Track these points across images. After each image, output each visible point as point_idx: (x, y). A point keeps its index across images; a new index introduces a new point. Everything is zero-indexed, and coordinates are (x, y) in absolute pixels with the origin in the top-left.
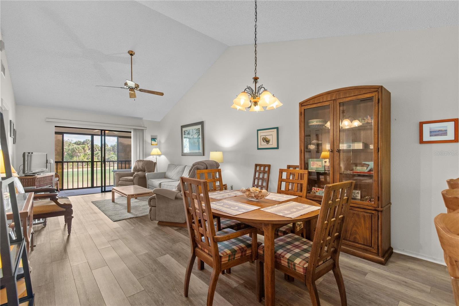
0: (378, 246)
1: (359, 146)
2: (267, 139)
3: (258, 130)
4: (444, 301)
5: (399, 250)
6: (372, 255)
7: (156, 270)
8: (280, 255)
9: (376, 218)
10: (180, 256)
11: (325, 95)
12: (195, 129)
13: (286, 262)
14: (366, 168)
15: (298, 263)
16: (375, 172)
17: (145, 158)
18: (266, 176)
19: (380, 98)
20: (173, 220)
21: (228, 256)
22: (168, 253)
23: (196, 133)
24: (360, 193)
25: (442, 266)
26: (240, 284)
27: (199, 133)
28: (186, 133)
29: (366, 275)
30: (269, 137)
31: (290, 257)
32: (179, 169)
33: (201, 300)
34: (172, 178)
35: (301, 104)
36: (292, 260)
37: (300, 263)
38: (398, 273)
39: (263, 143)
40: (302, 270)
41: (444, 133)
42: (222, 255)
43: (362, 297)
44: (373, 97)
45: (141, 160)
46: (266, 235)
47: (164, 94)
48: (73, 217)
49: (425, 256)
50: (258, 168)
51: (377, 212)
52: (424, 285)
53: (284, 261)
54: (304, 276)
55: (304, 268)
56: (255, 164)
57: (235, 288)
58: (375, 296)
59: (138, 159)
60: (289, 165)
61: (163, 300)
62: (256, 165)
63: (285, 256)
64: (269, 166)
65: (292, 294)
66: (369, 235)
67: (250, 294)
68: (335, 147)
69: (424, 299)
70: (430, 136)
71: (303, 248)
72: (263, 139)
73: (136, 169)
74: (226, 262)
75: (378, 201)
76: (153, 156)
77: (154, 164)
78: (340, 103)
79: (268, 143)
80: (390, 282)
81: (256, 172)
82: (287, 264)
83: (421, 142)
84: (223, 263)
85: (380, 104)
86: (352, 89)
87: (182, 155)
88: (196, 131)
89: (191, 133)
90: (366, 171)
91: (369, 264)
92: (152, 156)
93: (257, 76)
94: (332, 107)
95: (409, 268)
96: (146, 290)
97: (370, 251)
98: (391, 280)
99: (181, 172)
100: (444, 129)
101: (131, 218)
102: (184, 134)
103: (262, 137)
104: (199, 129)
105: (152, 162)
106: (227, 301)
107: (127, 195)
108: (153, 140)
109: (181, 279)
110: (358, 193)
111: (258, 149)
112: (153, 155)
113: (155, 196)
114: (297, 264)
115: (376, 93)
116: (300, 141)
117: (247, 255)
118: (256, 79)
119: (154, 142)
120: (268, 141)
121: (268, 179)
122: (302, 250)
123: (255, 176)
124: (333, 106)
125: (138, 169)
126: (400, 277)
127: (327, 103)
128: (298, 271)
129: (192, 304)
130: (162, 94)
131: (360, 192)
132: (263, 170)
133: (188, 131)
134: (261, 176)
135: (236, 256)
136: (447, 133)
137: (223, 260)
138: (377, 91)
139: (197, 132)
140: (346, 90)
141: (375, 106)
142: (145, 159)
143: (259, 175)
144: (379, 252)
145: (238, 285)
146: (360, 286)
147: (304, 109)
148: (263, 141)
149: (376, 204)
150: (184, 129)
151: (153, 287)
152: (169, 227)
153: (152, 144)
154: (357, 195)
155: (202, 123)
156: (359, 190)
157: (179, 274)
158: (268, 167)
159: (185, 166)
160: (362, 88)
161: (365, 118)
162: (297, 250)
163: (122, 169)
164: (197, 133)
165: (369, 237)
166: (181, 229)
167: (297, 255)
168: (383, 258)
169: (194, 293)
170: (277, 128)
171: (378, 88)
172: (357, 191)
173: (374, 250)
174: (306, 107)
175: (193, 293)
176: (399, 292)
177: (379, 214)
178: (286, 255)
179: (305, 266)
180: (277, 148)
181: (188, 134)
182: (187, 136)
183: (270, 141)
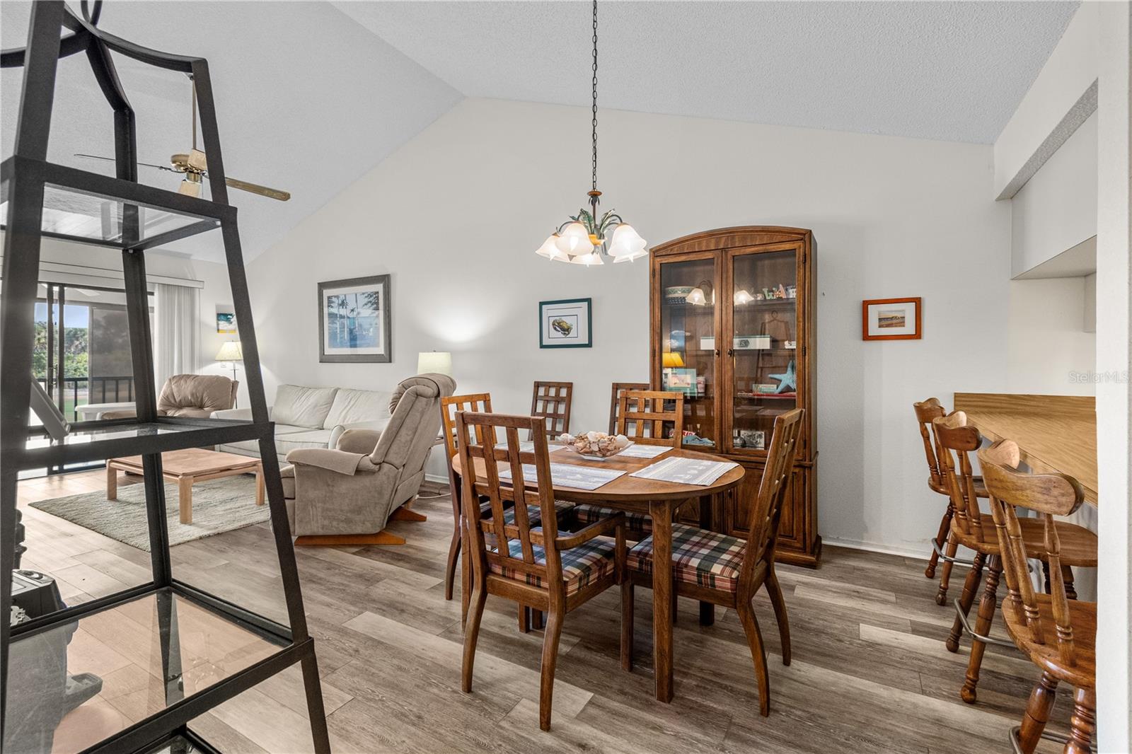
0: (804, 534)
1: (762, 343)
3: (541, 304)
4: (920, 612)
5: (833, 539)
6: (794, 552)
7: (357, 651)
8: (678, 563)
9: (801, 482)
10: (403, 611)
11: (704, 237)
12: (363, 294)
13: (693, 575)
14: (775, 386)
15: (719, 573)
16: (798, 394)
17: (200, 368)
18: (562, 409)
19: (807, 252)
20: (345, 529)
21: (578, 579)
22: (366, 609)
23: (366, 304)
24: (763, 436)
25: (899, 558)
26: (575, 645)
27: (377, 303)
28: (333, 302)
29: (794, 590)
30: (568, 321)
31: (700, 564)
32: (314, 398)
33: (507, 693)
34: (297, 424)
35: (654, 252)
36: (706, 569)
37: (723, 571)
38: (840, 579)
39: (554, 333)
40: (728, 585)
41: (901, 322)
42: (567, 580)
43: (802, 627)
44: (795, 249)
45: (188, 376)
46: (658, 525)
47: (291, 196)
48: (25, 549)
49: (872, 545)
50: (542, 392)
51: (801, 469)
52: (885, 592)
53: (689, 573)
54: (733, 596)
55: (732, 580)
56: (535, 382)
57: (567, 654)
58: (821, 622)
59: (176, 374)
60: (617, 384)
61: (415, 710)
62: (538, 385)
63: (690, 564)
64: (569, 386)
65: (683, 644)
66: (789, 515)
67: (603, 660)
68: (725, 344)
69: (892, 614)
70: (880, 326)
71: (712, 546)
72: (553, 325)
73: (173, 401)
74: (574, 593)
75: (805, 448)
76: (224, 363)
77: (233, 387)
78: (733, 256)
79: (567, 333)
80: (835, 595)
81: (537, 401)
82: (695, 578)
83: (866, 337)
84: (570, 596)
85: (807, 263)
86: (757, 231)
87: (320, 362)
88: (367, 300)
89: (351, 305)
90: (777, 392)
91: (790, 570)
92: (219, 364)
93: (598, 189)
94: (717, 264)
95: (855, 568)
96: (360, 698)
97: (790, 546)
98: (835, 592)
99: (321, 406)
100: (899, 315)
101: (201, 538)
102: (329, 306)
103: (552, 320)
104: (378, 293)
105: (226, 380)
106: (563, 683)
107: (178, 476)
108: (222, 317)
109: (432, 658)
110: (760, 436)
111: (542, 346)
112: (221, 361)
113: (291, 470)
114: (718, 575)
115: (800, 243)
116: (650, 330)
117: (607, 574)
118: (595, 196)
119: (227, 324)
120: (566, 330)
121: (567, 414)
122: (713, 550)
123: (535, 411)
124: (720, 261)
125: (178, 400)
126: (847, 585)
127: (709, 255)
128: (720, 589)
129: (490, 704)
130: (285, 197)
131: (763, 433)
132: (554, 395)
133: (342, 297)
134: (550, 410)
135: (591, 578)
136: (904, 322)
137: (570, 588)
138: (802, 240)
139: (371, 302)
140: (745, 231)
141: (799, 267)
142: (198, 372)
143: (545, 408)
144: (807, 545)
145: (570, 648)
146: (793, 610)
147: (661, 264)
148: (555, 329)
149: (801, 454)
150: (327, 293)
151: (373, 689)
152: (333, 548)
153: (218, 330)
154: (758, 440)
155: (385, 279)
156: (762, 430)
157: (423, 649)
158: (568, 388)
159: (336, 391)
160: (777, 232)
161: (774, 289)
162: (705, 551)
163: (104, 402)
164: (370, 304)
165: (789, 519)
166: (369, 551)
167: (711, 559)
168: (813, 556)
169: (482, 680)
170: (589, 301)
171: (805, 234)
172: (759, 433)
173: (798, 542)
174: (665, 260)
175: (480, 682)
176: (854, 609)
177: (806, 474)
178: (691, 562)
179: (734, 576)
180: (589, 345)
181: (341, 305)
182: (339, 311)
183: (571, 329)
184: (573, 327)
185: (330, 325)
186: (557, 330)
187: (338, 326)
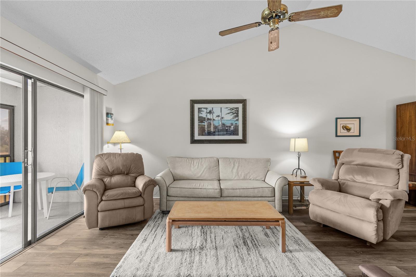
2: (348, 128)
3: (337, 119)
23: (228, 113)
27: (237, 113)
28: (202, 111)
30: (350, 126)
39: (343, 131)
56: (334, 151)
72: (343, 127)
73: (107, 171)
79: (349, 131)
88: (229, 111)
89: (217, 113)
102: (199, 113)
104: (238, 108)
111: (337, 136)
119: (111, 120)
133: (210, 109)
139: (232, 112)
148: (343, 129)
150: (198, 106)
153: (107, 124)
155: (243, 102)
159: (218, 159)
164: (231, 114)
170: (360, 118)
180: (359, 136)
181: (208, 113)
182: (207, 116)
183: (351, 129)
184: (352, 128)
185: (200, 123)
186: (345, 130)
187: (206, 124)
